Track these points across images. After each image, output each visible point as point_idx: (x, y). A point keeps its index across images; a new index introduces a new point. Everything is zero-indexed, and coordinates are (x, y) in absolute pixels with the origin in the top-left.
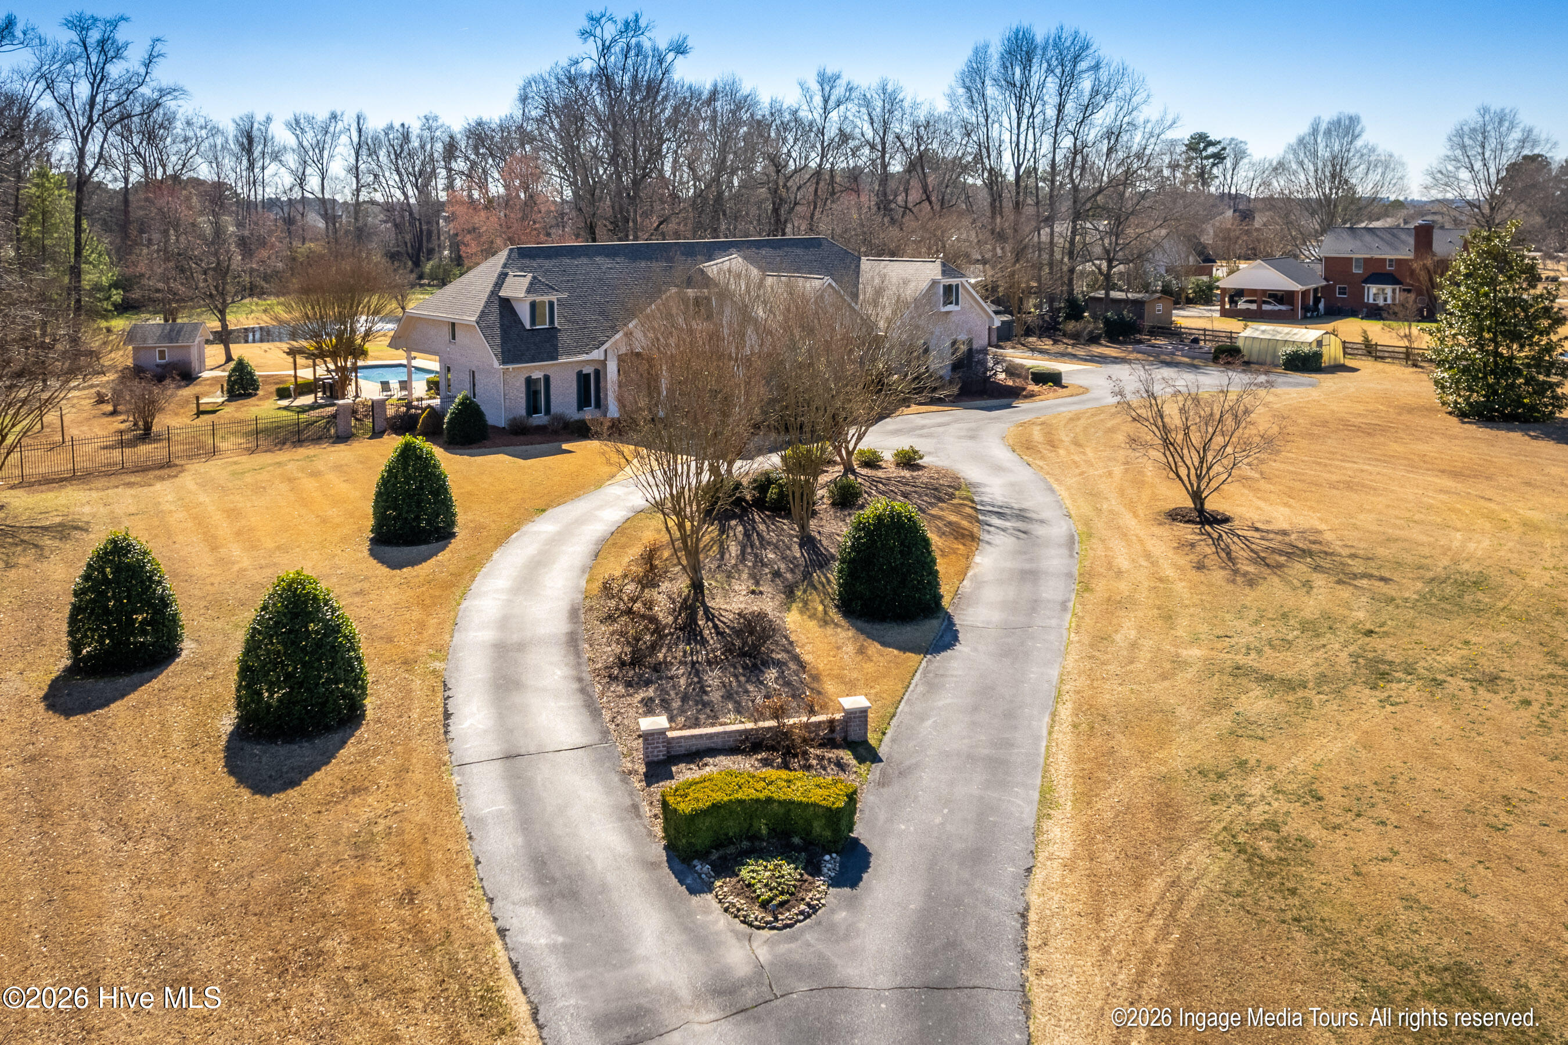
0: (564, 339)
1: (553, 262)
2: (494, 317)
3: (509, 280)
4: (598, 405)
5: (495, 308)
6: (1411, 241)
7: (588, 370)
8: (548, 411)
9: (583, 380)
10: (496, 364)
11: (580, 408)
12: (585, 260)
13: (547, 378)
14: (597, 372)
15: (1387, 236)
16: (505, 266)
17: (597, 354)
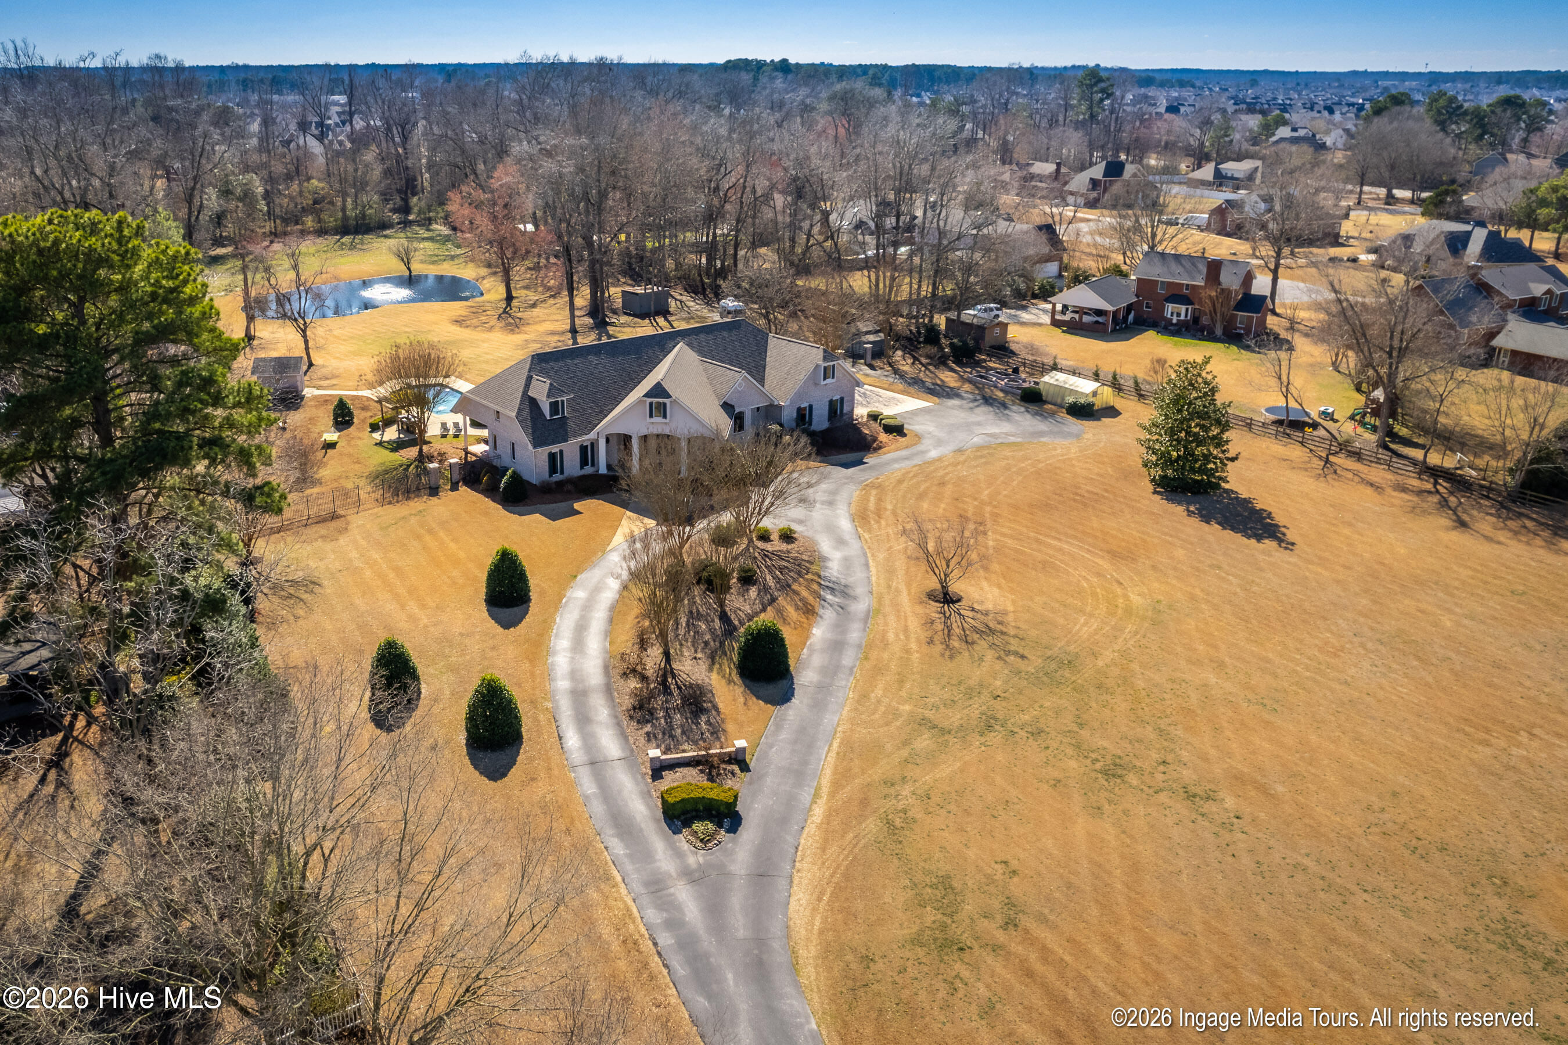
0: (571, 424)
1: (561, 363)
2: (526, 412)
3: (534, 383)
4: (593, 465)
5: (526, 404)
6: (1205, 270)
7: (588, 443)
8: (562, 472)
9: (583, 449)
10: (530, 447)
11: (582, 468)
12: (581, 360)
13: (561, 452)
14: (592, 444)
15: (1188, 264)
16: (530, 370)
17: (592, 435)
